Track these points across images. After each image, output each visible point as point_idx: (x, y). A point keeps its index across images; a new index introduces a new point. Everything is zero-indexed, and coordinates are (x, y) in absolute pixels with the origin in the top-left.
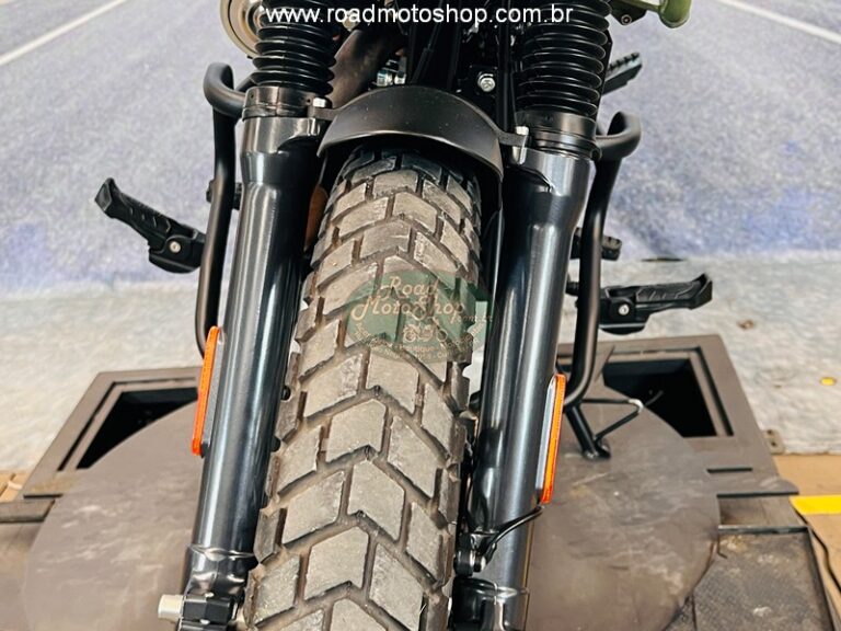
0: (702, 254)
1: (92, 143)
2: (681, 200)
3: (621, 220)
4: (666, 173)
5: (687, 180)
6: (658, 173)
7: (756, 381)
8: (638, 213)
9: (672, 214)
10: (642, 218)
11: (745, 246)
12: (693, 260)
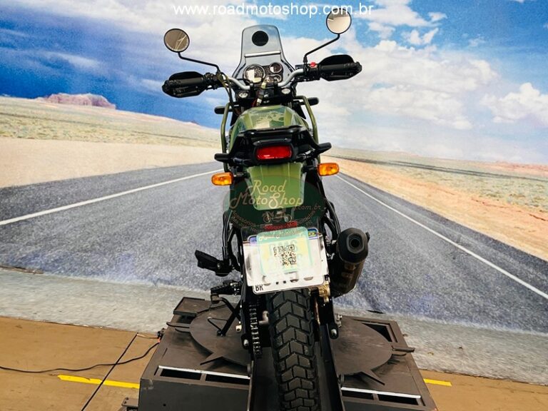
0: (391, 312)
1: (165, 226)
2: (386, 289)
4: (381, 278)
5: (389, 282)
6: (378, 277)
8: (369, 292)
9: (382, 294)
10: (370, 294)
11: (407, 312)
12: (388, 314)
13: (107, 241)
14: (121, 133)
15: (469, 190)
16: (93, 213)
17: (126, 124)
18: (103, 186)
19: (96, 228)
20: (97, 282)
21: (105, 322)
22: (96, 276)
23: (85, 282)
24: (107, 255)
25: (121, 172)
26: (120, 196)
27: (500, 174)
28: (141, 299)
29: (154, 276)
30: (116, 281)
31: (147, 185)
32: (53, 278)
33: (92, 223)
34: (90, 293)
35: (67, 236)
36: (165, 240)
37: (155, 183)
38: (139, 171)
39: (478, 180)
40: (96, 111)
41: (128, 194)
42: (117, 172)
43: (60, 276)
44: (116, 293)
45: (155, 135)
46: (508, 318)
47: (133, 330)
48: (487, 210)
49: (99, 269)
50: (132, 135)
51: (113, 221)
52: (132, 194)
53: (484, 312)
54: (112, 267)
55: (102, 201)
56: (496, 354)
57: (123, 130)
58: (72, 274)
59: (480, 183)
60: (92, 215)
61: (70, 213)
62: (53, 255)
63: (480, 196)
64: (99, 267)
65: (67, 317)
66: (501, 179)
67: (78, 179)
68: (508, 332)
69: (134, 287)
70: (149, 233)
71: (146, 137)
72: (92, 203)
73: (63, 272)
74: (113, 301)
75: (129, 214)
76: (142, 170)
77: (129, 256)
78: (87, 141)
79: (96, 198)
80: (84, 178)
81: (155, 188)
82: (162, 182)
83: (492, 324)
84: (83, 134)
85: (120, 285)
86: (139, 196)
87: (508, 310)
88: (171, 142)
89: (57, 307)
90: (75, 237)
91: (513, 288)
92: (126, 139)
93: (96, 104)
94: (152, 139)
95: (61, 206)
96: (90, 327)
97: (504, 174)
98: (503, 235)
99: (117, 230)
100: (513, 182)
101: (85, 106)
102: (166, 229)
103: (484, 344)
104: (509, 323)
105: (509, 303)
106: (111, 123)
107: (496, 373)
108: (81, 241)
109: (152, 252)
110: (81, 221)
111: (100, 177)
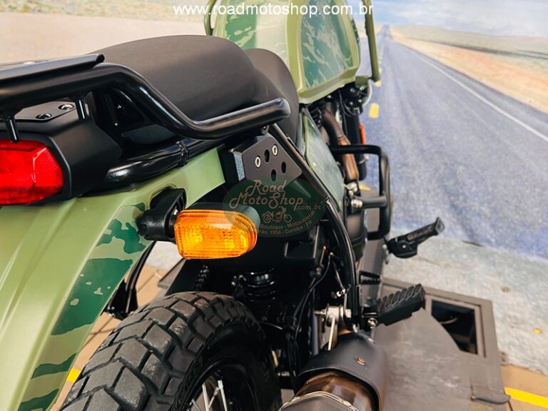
0: (493, 246)
2: (490, 219)
3: (458, 220)
4: (486, 205)
5: (495, 210)
7: (503, 321)
8: (467, 219)
10: (468, 222)
11: (514, 248)
12: (488, 248)
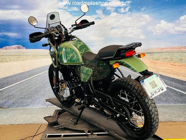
13: (29, 94)
14: (28, 57)
15: (149, 59)
16: (23, 85)
17: (30, 53)
18: (25, 76)
19: (24, 90)
20: (28, 108)
21: (30, 122)
22: (27, 106)
23: (23, 109)
24: (30, 99)
25: (30, 70)
26: (31, 78)
27: (158, 52)
28: (43, 112)
29: (47, 104)
30: (34, 108)
31: (40, 73)
32: (13, 109)
33: (23, 89)
34: (25, 112)
35: (15, 94)
36: (49, 91)
37: (43, 72)
38: (36, 69)
39: (151, 55)
40: (19, 50)
41: (34, 77)
42: (29, 70)
43: (15, 108)
44: (34, 111)
45: (40, 56)
46: (169, 101)
47: (40, 123)
48: (155, 65)
49: (28, 104)
50: (32, 57)
51: (30, 87)
52: (35, 77)
53: (160, 99)
54: (32, 103)
55: (25, 81)
56: (165, 113)
57: (29, 56)
58: (19, 107)
59: (152, 56)
60: (23, 86)
61: (15, 86)
62: (12, 101)
63: (153, 61)
64: (28, 103)
65: (18, 122)
66: (159, 54)
67: (16, 75)
68: (169, 105)
69: (40, 108)
70: (43, 89)
71: (37, 57)
72: (22, 82)
73: (15, 107)
74: (33, 114)
75: (35, 84)
76: (37, 68)
77: (37, 98)
78: (18, 61)
79: (23, 80)
80: (18, 74)
81: (43, 74)
82: (45, 71)
83: (163, 103)
84: (16, 59)
85: (35, 108)
86: (38, 77)
87: (168, 98)
88: (46, 57)
89: (14, 119)
90: (18, 94)
91: (169, 90)
92: (30, 59)
93: (19, 48)
94: (39, 57)
95: (12, 84)
96: (25, 124)
97: (160, 52)
98: (162, 73)
99: (32, 90)
100: (163, 54)
101: (15, 49)
102: (48, 87)
103: (161, 110)
104: (169, 102)
105: (168, 95)
106: (25, 54)
107: (166, 120)
108: (20, 95)
109: (45, 96)
110: (19, 88)
111: (24, 73)
